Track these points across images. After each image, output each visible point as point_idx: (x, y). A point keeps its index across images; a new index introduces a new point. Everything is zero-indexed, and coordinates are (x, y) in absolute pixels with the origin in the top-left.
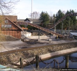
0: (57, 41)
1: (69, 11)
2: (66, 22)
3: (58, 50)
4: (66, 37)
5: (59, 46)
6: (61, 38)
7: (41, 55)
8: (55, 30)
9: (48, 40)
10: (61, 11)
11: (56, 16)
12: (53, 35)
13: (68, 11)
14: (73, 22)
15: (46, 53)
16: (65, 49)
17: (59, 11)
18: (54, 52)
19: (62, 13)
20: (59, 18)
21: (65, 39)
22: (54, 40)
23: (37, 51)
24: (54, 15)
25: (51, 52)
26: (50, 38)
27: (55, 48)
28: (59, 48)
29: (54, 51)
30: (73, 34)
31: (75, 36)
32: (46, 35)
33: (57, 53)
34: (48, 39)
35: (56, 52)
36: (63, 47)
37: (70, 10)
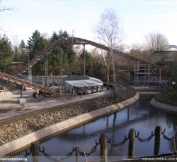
0: (39, 101)
1: (58, 34)
2: (53, 59)
3: (51, 124)
4: (57, 91)
5: (52, 114)
6: (47, 94)
7: (15, 139)
8: (30, 77)
9: (18, 102)
10: (39, 34)
11: (29, 44)
12: (25, 90)
13: (55, 34)
14: (68, 58)
15: (25, 133)
16: (66, 119)
17: (36, 34)
18: (43, 129)
19: (41, 39)
20: (38, 50)
21: (56, 95)
22: (31, 101)
23: (3, 132)
24: (22, 41)
25: (36, 130)
26: (21, 97)
27: (43, 118)
28: (52, 118)
29: (42, 127)
30: (72, 83)
31: (77, 88)
32: (10, 91)
33: (50, 130)
34: (16, 100)
35: (46, 129)
36: (59, 114)
37: (61, 32)
